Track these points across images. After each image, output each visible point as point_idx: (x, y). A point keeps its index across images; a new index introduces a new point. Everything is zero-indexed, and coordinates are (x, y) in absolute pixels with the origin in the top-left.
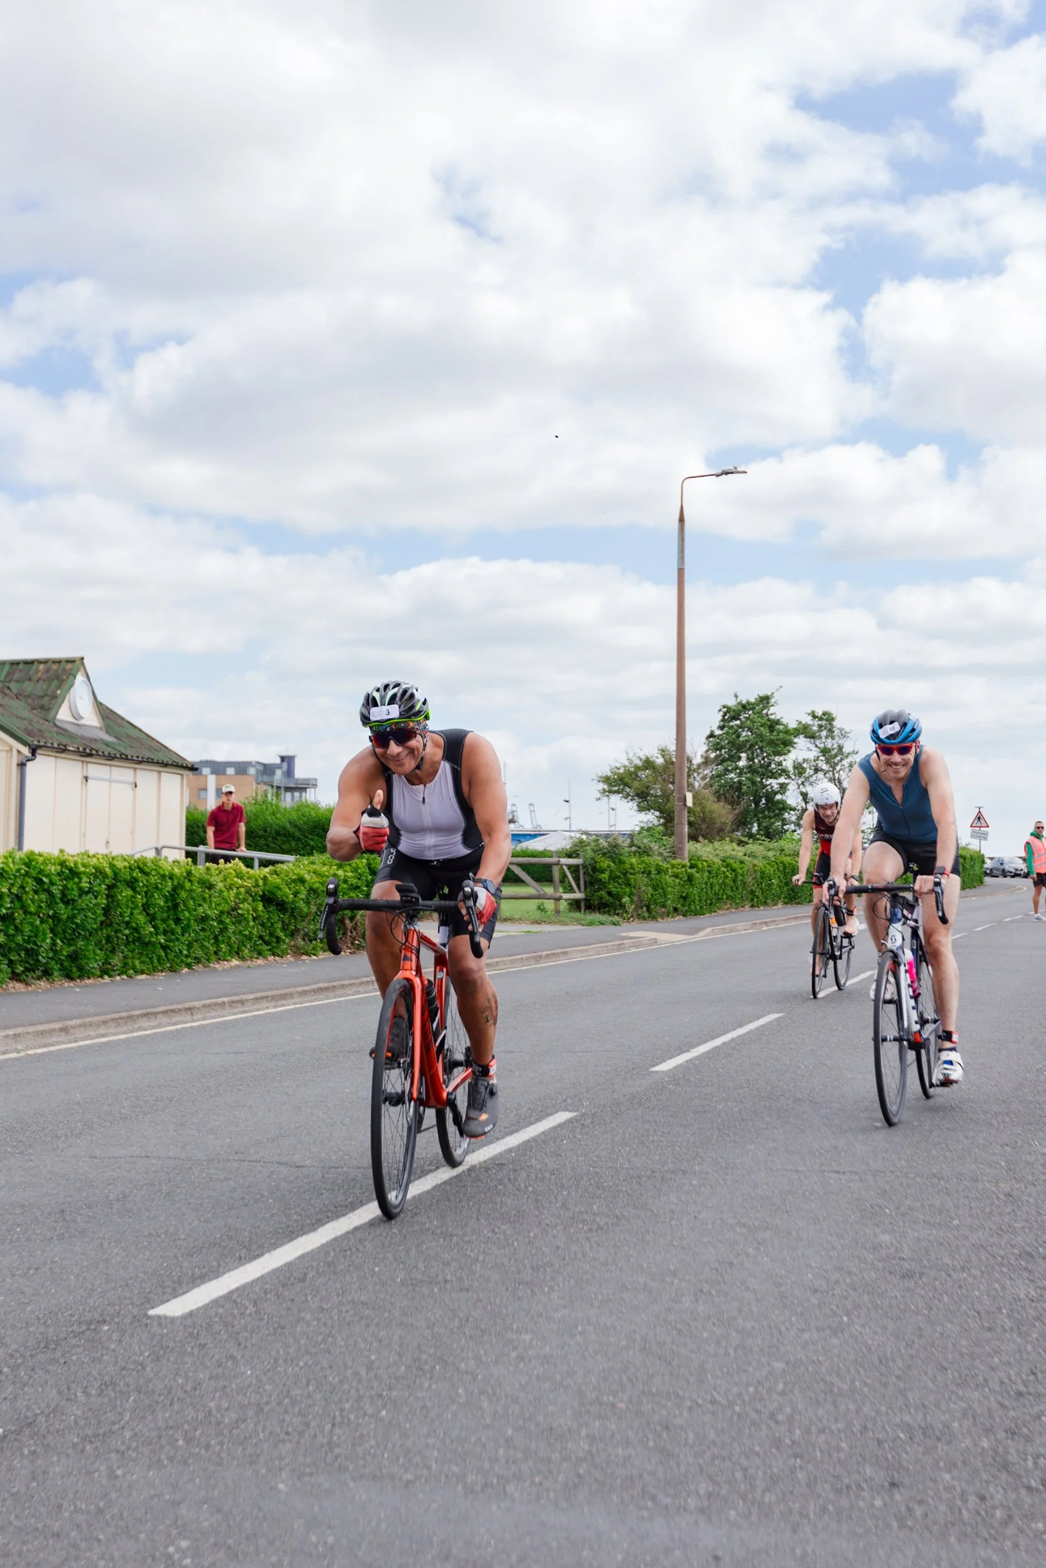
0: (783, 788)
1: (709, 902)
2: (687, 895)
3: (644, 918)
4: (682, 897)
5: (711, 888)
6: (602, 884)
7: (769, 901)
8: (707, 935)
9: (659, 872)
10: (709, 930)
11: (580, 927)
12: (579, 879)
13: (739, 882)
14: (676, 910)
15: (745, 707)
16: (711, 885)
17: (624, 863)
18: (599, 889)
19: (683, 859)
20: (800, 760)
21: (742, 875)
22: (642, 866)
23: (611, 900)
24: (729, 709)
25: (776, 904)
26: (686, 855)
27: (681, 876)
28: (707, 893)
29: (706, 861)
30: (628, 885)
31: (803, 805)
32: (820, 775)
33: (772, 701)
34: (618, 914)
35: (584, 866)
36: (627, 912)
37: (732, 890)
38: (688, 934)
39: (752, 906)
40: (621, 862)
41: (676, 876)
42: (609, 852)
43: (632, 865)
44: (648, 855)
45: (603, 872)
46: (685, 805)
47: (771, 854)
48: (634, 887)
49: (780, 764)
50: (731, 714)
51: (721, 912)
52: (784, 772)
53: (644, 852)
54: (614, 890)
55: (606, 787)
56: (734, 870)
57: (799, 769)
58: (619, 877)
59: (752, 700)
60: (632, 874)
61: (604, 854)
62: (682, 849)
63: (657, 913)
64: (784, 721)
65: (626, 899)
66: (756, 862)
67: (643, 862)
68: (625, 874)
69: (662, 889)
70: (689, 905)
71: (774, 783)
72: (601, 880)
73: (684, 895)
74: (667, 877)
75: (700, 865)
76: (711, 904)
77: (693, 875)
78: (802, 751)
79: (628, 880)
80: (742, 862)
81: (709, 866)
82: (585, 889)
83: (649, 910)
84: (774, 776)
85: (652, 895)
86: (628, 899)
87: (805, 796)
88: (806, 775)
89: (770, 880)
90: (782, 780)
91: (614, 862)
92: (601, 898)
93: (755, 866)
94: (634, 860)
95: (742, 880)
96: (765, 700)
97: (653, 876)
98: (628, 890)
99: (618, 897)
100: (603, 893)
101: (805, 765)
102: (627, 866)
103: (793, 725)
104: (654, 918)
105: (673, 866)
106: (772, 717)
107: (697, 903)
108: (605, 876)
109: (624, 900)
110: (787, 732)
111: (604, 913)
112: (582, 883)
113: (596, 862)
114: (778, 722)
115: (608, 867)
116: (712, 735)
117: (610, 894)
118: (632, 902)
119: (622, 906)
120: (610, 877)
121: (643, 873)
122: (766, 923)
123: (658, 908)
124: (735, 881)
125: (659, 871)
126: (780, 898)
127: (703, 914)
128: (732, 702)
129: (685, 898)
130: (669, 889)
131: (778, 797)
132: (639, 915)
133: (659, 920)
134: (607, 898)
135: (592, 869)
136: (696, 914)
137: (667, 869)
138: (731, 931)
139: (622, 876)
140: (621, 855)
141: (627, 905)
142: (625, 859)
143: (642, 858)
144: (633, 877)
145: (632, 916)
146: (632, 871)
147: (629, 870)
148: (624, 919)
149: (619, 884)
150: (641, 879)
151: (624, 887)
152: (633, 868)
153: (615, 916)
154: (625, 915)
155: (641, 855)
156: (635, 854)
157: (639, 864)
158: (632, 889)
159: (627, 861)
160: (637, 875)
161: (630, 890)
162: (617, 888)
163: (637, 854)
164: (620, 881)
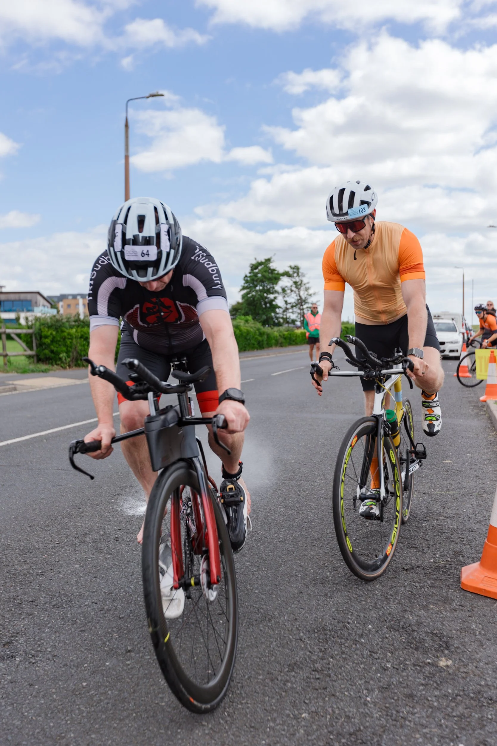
0: (275, 298)
3: (84, 366)
6: (48, 346)
11: (16, 374)
12: (32, 342)
15: (260, 264)
17: (64, 332)
18: (45, 349)
20: (284, 286)
23: (53, 355)
24: (253, 265)
30: (67, 346)
31: (285, 305)
32: (293, 293)
33: (272, 260)
34: (58, 365)
35: (35, 335)
36: (64, 363)
40: (63, 331)
42: (55, 325)
43: (69, 334)
45: (46, 337)
48: (71, 347)
49: (273, 288)
50: (254, 267)
52: (276, 292)
54: (55, 349)
57: (284, 290)
58: (60, 341)
59: (263, 261)
60: (69, 339)
61: (50, 327)
64: (277, 269)
65: (63, 355)
67: (81, 331)
68: (64, 339)
71: (271, 296)
72: (44, 344)
78: (285, 282)
79: (66, 342)
82: (37, 348)
84: (272, 293)
86: (65, 354)
87: (286, 302)
88: (286, 293)
90: (276, 295)
91: (57, 332)
92: (45, 354)
94: (73, 331)
96: (268, 260)
98: (64, 349)
99: (57, 353)
100: (47, 351)
101: (286, 289)
102: (65, 334)
103: (281, 271)
106: (272, 268)
108: (48, 341)
109: (61, 355)
110: (278, 274)
111: (49, 363)
112: (34, 345)
113: (42, 332)
114: (274, 270)
115: (51, 334)
116: (246, 276)
117: (52, 352)
118: (68, 357)
119: (60, 359)
120: (52, 341)
128: (254, 262)
131: (274, 303)
132: (78, 364)
134: (50, 354)
135: (40, 336)
139: (62, 340)
140: (64, 327)
141: (64, 359)
142: (65, 329)
143: (83, 329)
144: (70, 341)
145: (69, 366)
146: (69, 337)
147: (67, 336)
148: (62, 367)
149: (60, 345)
150: (77, 343)
151: (62, 346)
152: (71, 335)
153: (55, 366)
154: (62, 365)
155: (83, 327)
156: (78, 326)
157: (78, 333)
158: (69, 349)
159: (67, 331)
160: (74, 340)
161: (67, 349)
162: (57, 347)
163: (80, 327)
164: (60, 343)
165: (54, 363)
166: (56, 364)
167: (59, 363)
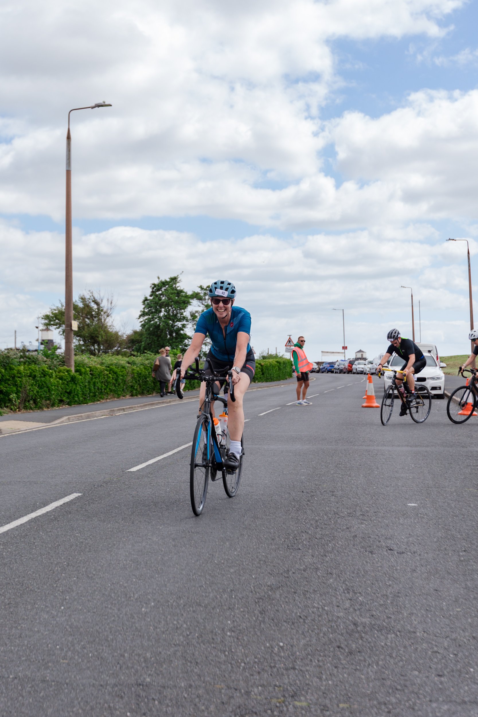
0: (184, 327)
1: (91, 394)
2: (71, 390)
3: (31, 409)
4: (66, 392)
5: (94, 385)
7: (145, 392)
8: (62, 422)
9: (45, 376)
10: (65, 418)
13: (120, 381)
14: (61, 401)
15: (164, 284)
16: (94, 383)
17: (13, 369)
19: (69, 366)
20: (194, 311)
21: (122, 376)
22: (28, 372)
23: (2, 396)
24: (155, 286)
25: (150, 394)
26: (73, 363)
27: (66, 378)
28: (90, 389)
29: (90, 367)
30: (16, 385)
33: (178, 280)
34: (7, 407)
36: (14, 405)
37: (115, 386)
38: (46, 423)
39: (132, 395)
40: (11, 369)
41: (61, 378)
42: (3, 362)
43: (19, 372)
44: (35, 364)
46: (71, 330)
47: (147, 362)
48: (21, 387)
49: (181, 314)
50: (156, 288)
51: (104, 401)
52: (185, 319)
53: (33, 361)
55: (47, 321)
56: (116, 373)
57: (193, 316)
58: (9, 380)
59: (168, 280)
60: (19, 377)
62: (69, 359)
63: (43, 405)
64: (185, 291)
65: (13, 396)
66: (135, 367)
67: (30, 369)
68: (13, 378)
69: (47, 387)
70: (74, 397)
71: (179, 324)
73: (68, 391)
74: (52, 380)
75: (83, 370)
76: (95, 396)
77: (75, 377)
78: (195, 306)
79: (16, 381)
80: (123, 368)
81: (90, 371)
83: (35, 402)
84: (180, 320)
85: (37, 392)
86: (15, 395)
89: (146, 379)
90: (185, 322)
91: (6, 369)
93: (134, 370)
94: (22, 368)
95: (122, 380)
96: (174, 280)
97: (39, 379)
98: (14, 389)
99: (7, 394)
102: (15, 372)
103: (190, 293)
104: (41, 408)
105: (60, 371)
106: (179, 289)
107: (80, 396)
109: (11, 396)
110: (186, 297)
114: (181, 291)
115: (1, 372)
116: (146, 299)
117: (1, 392)
118: (18, 398)
119: (10, 400)
120: (1, 381)
121: (30, 376)
122: (124, 409)
123: (43, 401)
124: (116, 380)
125: (44, 374)
126: (154, 390)
127: (87, 403)
128: (157, 282)
129: (69, 393)
130: (53, 387)
131: (182, 332)
132: (26, 406)
133: (45, 409)
136: (79, 403)
137: (52, 374)
138: (88, 417)
139: (11, 379)
140: (12, 364)
141: (14, 400)
142: (14, 367)
143: (30, 366)
144: (20, 379)
145: (19, 408)
146: (19, 375)
147: (17, 375)
148: (11, 409)
149: (9, 385)
150: (27, 381)
151: (12, 386)
152: (20, 374)
153: (5, 408)
154: (12, 407)
155: (30, 364)
156: (25, 363)
157: (26, 370)
158: (19, 388)
159: (16, 368)
160: (24, 378)
161: (17, 389)
162: (6, 388)
163: (27, 363)
164: (9, 382)
165: (3, 404)
166: (5, 407)
167: (9, 405)
